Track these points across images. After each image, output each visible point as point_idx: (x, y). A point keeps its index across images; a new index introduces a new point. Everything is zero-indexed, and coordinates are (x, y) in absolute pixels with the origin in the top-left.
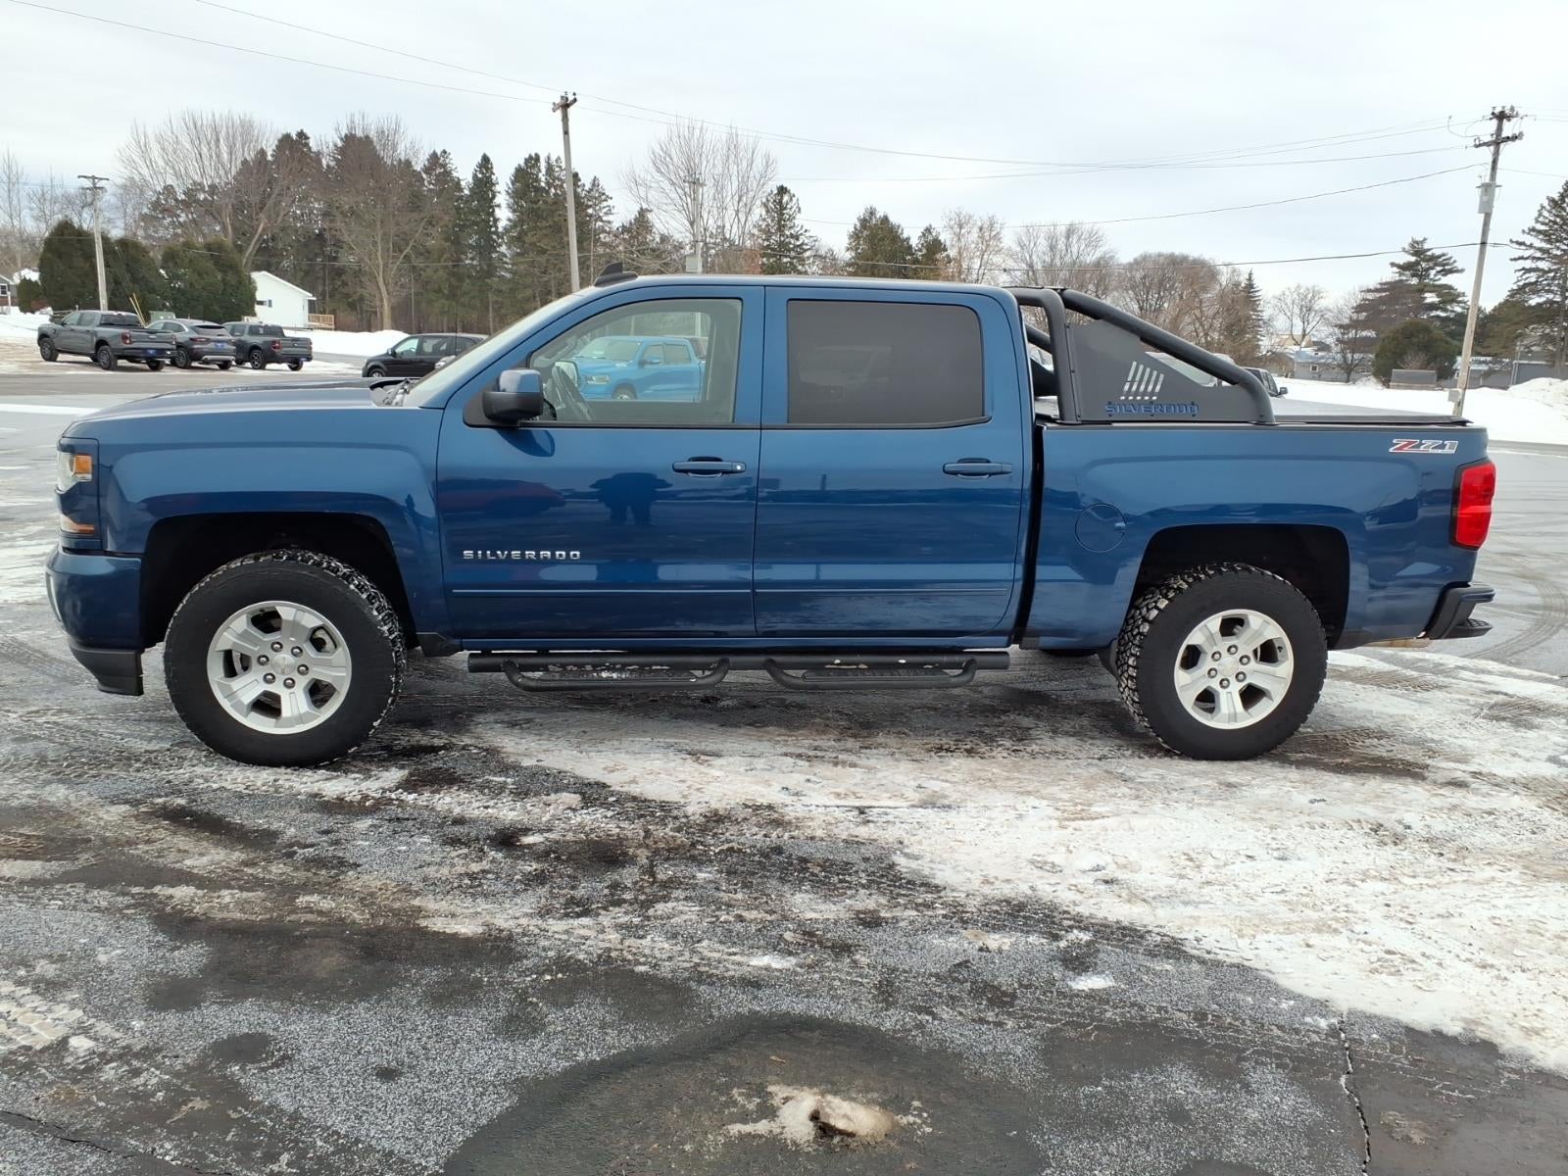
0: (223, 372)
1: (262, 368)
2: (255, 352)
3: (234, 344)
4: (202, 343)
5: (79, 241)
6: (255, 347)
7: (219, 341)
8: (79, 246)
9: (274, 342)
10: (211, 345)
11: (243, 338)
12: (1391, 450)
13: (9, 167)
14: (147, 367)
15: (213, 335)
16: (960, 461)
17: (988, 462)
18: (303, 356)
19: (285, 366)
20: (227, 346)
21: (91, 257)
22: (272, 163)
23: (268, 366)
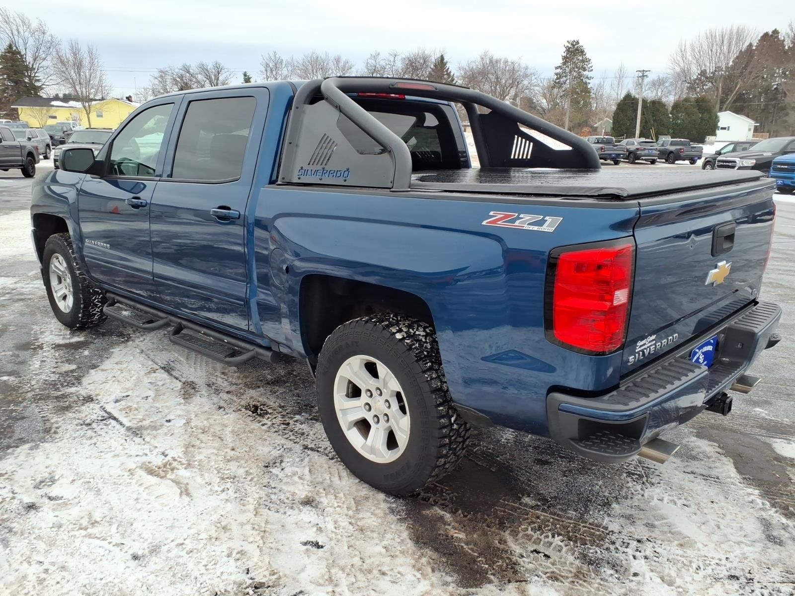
0: (652, 166)
1: (673, 163)
2: (671, 155)
3: (659, 151)
4: (641, 150)
5: (633, 103)
6: (671, 152)
7: (651, 150)
8: (632, 105)
9: (681, 149)
10: (646, 152)
11: (666, 147)
12: (484, 223)
13: (621, 71)
14: (612, 162)
15: (648, 146)
16: (220, 208)
17: (228, 209)
18: (696, 156)
19: (687, 162)
20: (654, 152)
21: (636, 110)
22: (755, 50)
23: (676, 162)
